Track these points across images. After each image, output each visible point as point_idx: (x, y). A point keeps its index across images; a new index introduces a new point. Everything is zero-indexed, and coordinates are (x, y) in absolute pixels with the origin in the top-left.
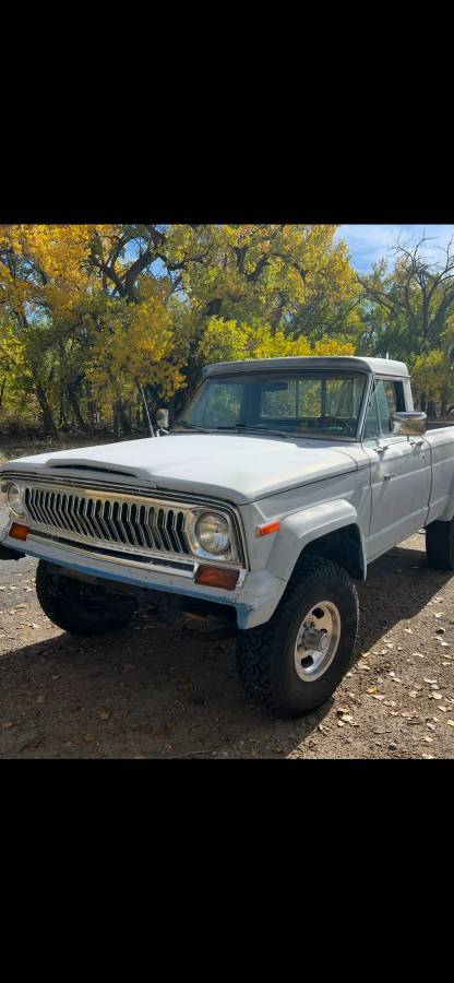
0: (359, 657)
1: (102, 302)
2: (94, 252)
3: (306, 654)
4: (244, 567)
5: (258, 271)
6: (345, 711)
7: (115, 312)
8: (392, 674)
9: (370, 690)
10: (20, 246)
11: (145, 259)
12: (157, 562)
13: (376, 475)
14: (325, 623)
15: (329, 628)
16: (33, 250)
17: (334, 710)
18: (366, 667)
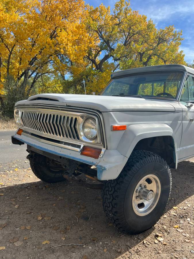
0: (172, 208)
1: (90, 71)
2: (89, 55)
3: (140, 202)
4: (104, 147)
5: (148, 60)
6: (160, 235)
7: (94, 75)
8: (189, 219)
9: (176, 226)
10: (63, 51)
11: (107, 57)
12: (66, 143)
13: (185, 117)
14: (153, 186)
15: (155, 189)
16: (68, 53)
17: (154, 234)
18: (175, 214)
